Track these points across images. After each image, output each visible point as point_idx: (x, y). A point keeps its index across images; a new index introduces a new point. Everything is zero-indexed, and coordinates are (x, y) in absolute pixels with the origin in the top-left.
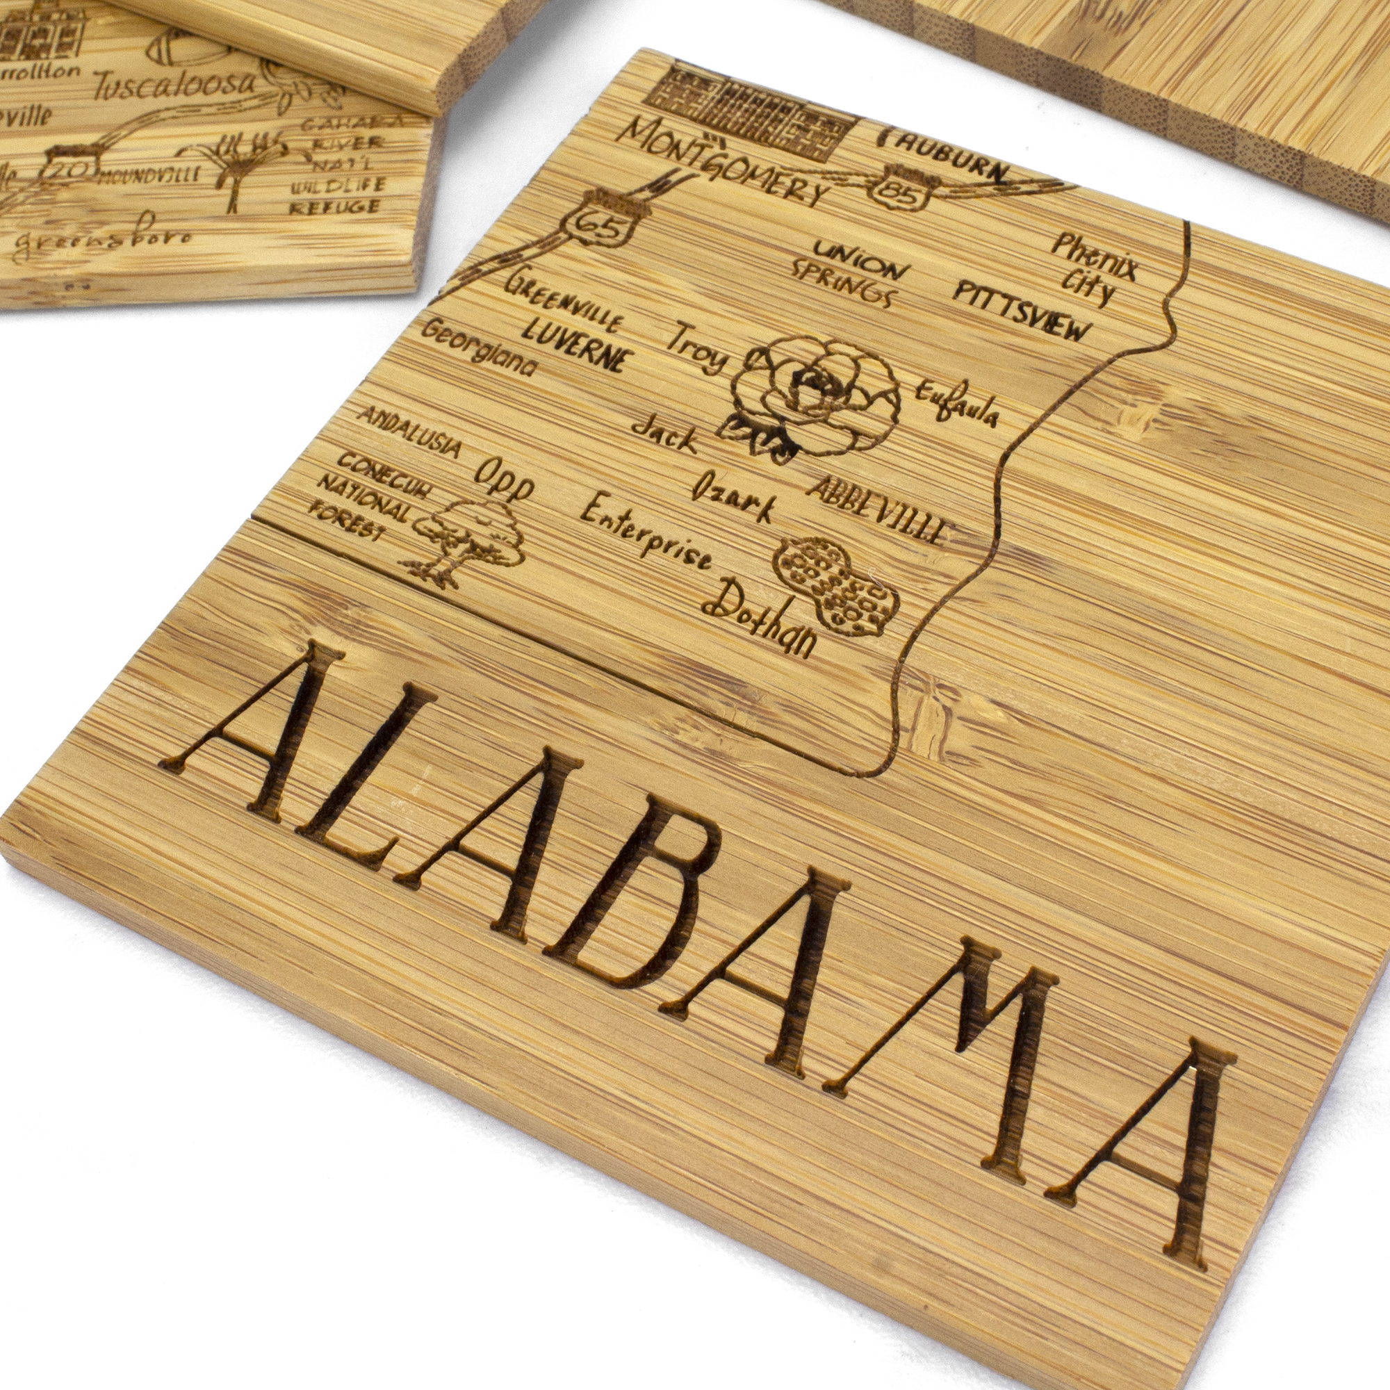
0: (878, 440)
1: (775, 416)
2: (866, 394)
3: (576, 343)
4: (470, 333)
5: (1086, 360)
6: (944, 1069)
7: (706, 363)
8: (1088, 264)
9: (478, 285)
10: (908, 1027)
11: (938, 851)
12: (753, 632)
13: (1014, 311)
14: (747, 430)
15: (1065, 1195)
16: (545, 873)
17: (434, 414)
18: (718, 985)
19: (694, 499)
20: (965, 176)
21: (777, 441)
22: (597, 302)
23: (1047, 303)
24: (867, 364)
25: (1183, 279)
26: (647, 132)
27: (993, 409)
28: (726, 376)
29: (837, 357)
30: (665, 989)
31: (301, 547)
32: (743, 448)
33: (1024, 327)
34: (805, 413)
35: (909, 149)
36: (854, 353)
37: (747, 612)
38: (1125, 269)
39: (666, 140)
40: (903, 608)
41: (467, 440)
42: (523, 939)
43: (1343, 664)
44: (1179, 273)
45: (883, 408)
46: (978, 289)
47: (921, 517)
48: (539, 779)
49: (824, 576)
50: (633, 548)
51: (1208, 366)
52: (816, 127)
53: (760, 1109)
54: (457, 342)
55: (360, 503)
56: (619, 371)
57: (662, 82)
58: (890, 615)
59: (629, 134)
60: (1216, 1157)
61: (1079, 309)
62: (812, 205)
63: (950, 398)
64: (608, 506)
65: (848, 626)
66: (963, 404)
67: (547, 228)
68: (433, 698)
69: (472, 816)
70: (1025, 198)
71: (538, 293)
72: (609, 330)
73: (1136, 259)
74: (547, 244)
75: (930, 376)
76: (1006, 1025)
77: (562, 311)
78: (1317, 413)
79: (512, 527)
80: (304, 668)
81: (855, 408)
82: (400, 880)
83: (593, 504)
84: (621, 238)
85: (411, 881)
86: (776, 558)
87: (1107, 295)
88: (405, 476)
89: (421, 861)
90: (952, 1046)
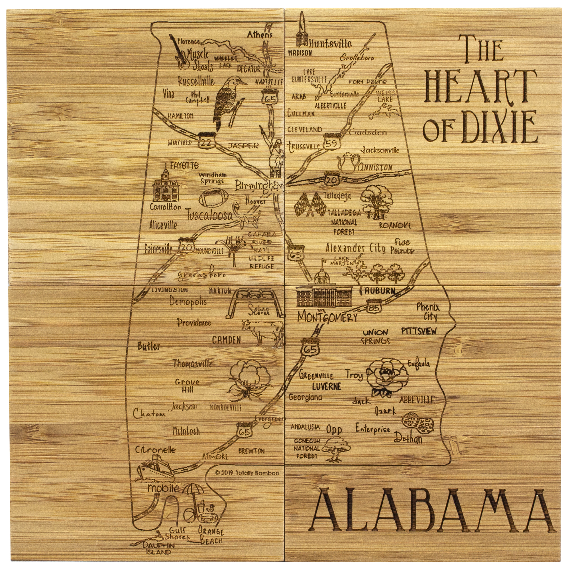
0: (407, 381)
1: (381, 385)
2: (397, 370)
3: (326, 386)
4: (301, 394)
5: (439, 339)
6: (494, 517)
7: (358, 378)
8: (427, 310)
9: (293, 380)
10: (483, 512)
11: (470, 474)
12: (408, 442)
13: (418, 332)
14: (378, 392)
15: (526, 530)
16: (399, 515)
17: (307, 420)
18: (445, 521)
19: (377, 415)
20: (386, 296)
21: (386, 392)
22: (324, 372)
23: (424, 326)
24: (393, 362)
25: (450, 304)
26: (304, 316)
27: (427, 362)
28: (365, 380)
29: (386, 363)
30: (436, 527)
31: (302, 467)
32: (379, 397)
33: (422, 336)
34: (387, 381)
35: (369, 293)
36: (389, 360)
37: (404, 438)
38: (436, 308)
39: (309, 316)
40: (435, 422)
41: (319, 424)
42: (404, 530)
43: (527, 394)
44: (448, 304)
45: (403, 372)
46: (407, 329)
47: (426, 398)
48: (386, 496)
49: (415, 422)
50: (372, 434)
51: (466, 328)
52: (343, 296)
53: (466, 541)
54: (299, 398)
55: (307, 450)
56: (341, 389)
57: (297, 297)
58: (433, 424)
59: (300, 318)
60: (549, 510)
61: (431, 324)
62: (356, 321)
63: (416, 363)
64: (361, 426)
65: (426, 432)
66: (420, 363)
67: (298, 356)
68: (353, 489)
69: (378, 511)
70: (403, 297)
71: (309, 376)
72: (331, 379)
73: (437, 304)
74: (302, 360)
75: (409, 359)
76: (500, 503)
77: (317, 379)
78: (495, 330)
79: (343, 441)
80: (322, 495)
81: (397, 375)
82: (372, 530)
83: (357, 427)
84: (317, 351)
85: (375, 529)
86: (402, 421)
87: (436, 317)
88: (311, 439)
89: (375, 524)
90: (493, 512)
